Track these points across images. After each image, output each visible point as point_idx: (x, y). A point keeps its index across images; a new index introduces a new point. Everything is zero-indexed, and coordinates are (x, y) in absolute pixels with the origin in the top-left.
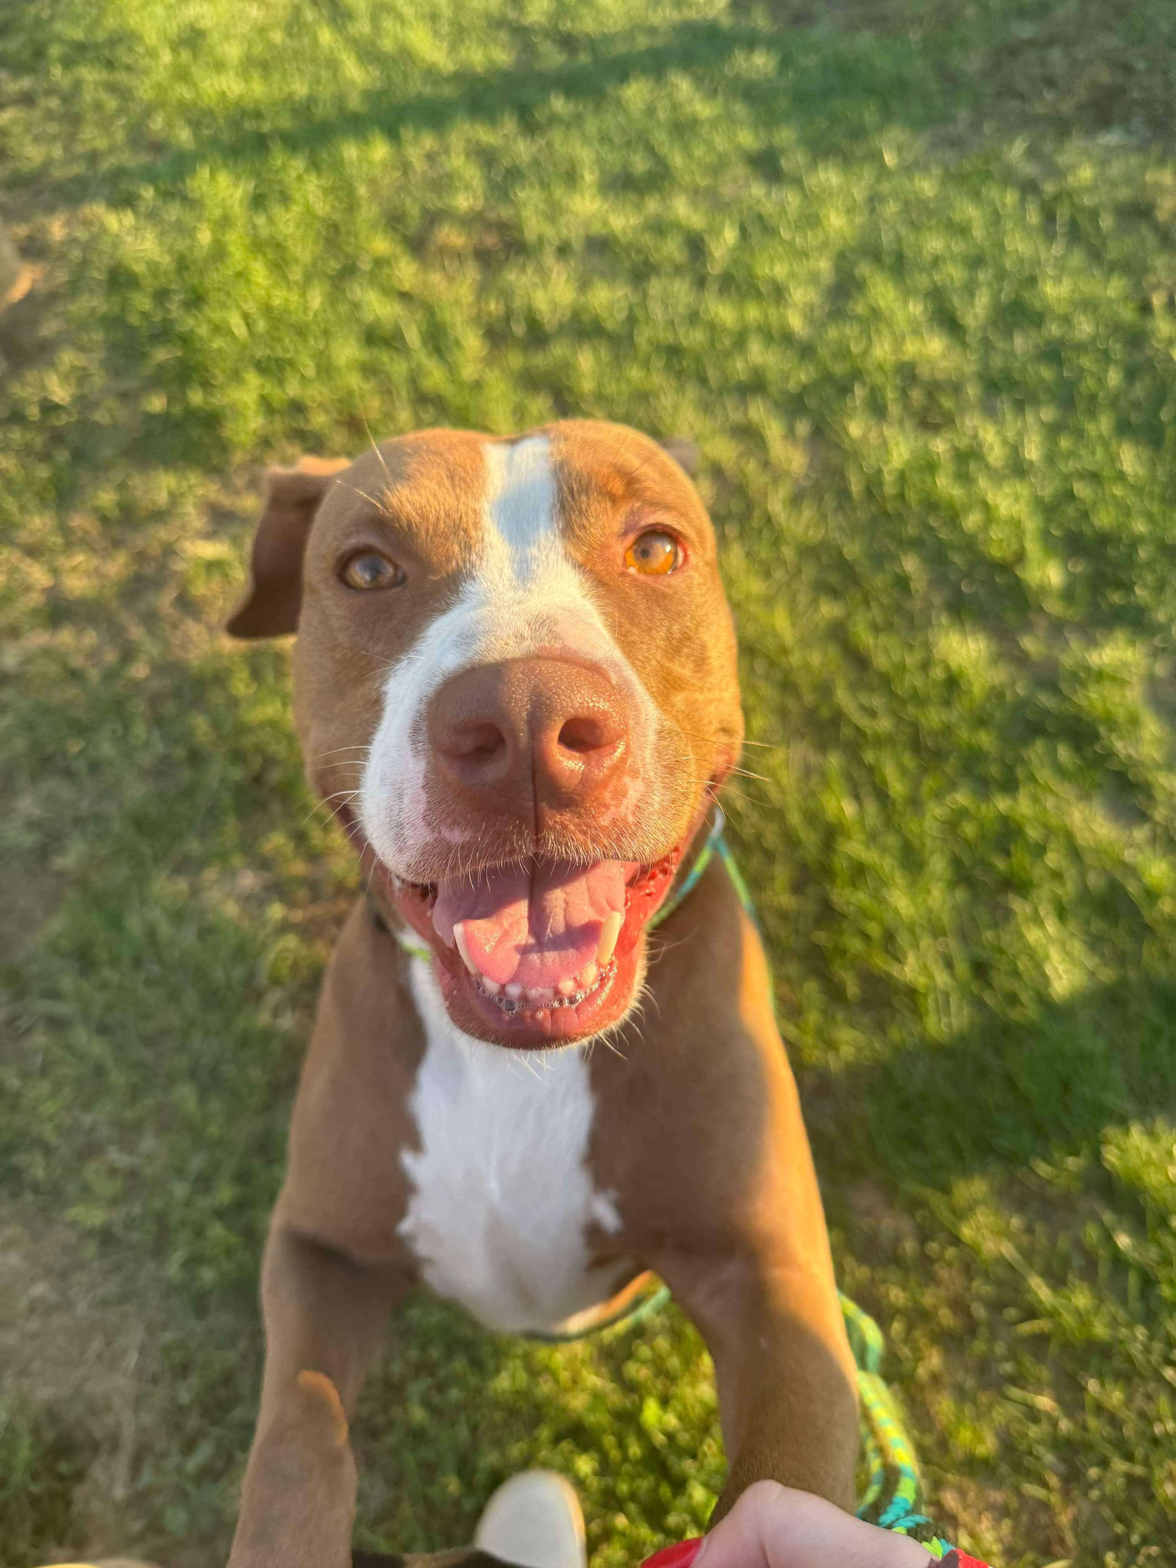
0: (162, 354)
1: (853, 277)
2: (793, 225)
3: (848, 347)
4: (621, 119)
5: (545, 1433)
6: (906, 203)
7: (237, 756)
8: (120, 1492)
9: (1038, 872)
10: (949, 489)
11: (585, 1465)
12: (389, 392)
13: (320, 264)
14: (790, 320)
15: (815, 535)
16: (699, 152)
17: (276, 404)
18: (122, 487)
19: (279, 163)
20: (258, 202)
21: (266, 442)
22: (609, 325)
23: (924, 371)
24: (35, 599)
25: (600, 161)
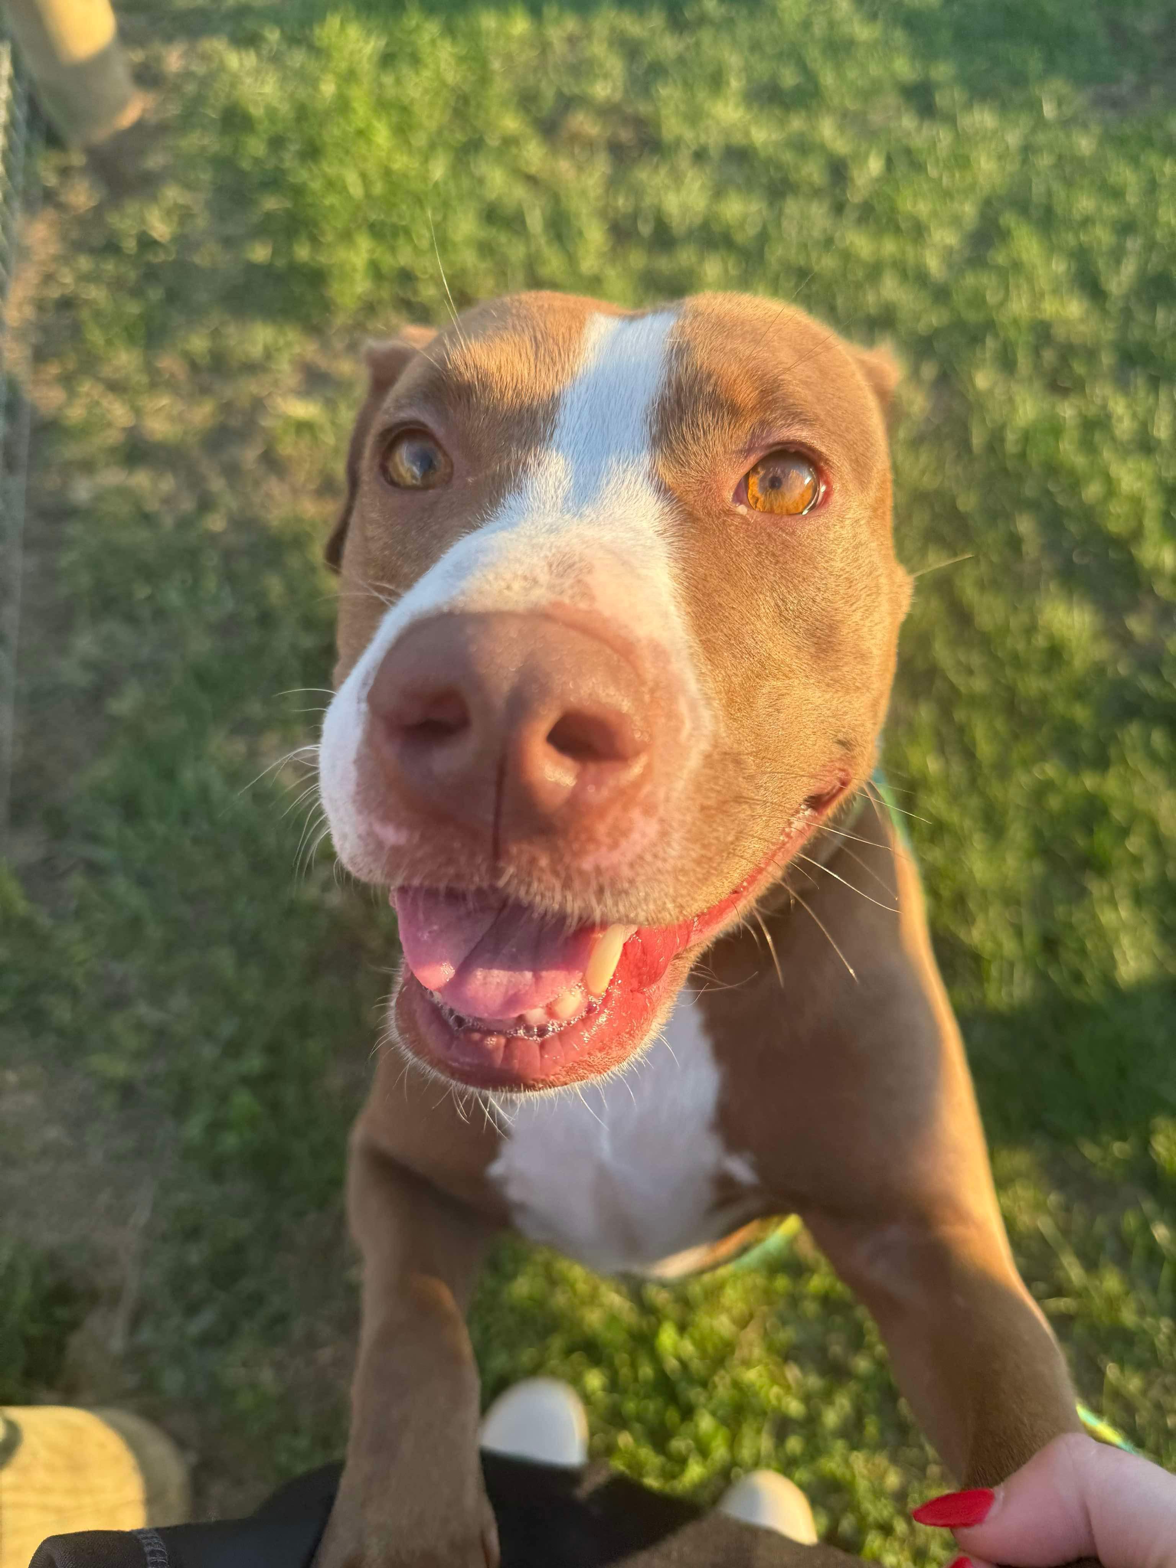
0: (271, 203)
1: (998, 227)
2: (941, 164)
3: (984, 297)
4: (775, 29)
5: (557, 1343)
6: (1060, 157)
7: (309, 623)
8: (117, 1344)
9: (1117, 854)
10: (1072, 457)
11: (595, 1380)
12: (504, 274)
13: (446, 133)
14: (927, 261)
15: (929, 482)
16: (852, 74)
17: (385, 270)
18: (216, 334)
19: (413, 23)
20: (387, 60)
21: (370, 308)
22: (739, 238)
23: (1060, 333)
24: (113, 437)
25: (748, 69)
